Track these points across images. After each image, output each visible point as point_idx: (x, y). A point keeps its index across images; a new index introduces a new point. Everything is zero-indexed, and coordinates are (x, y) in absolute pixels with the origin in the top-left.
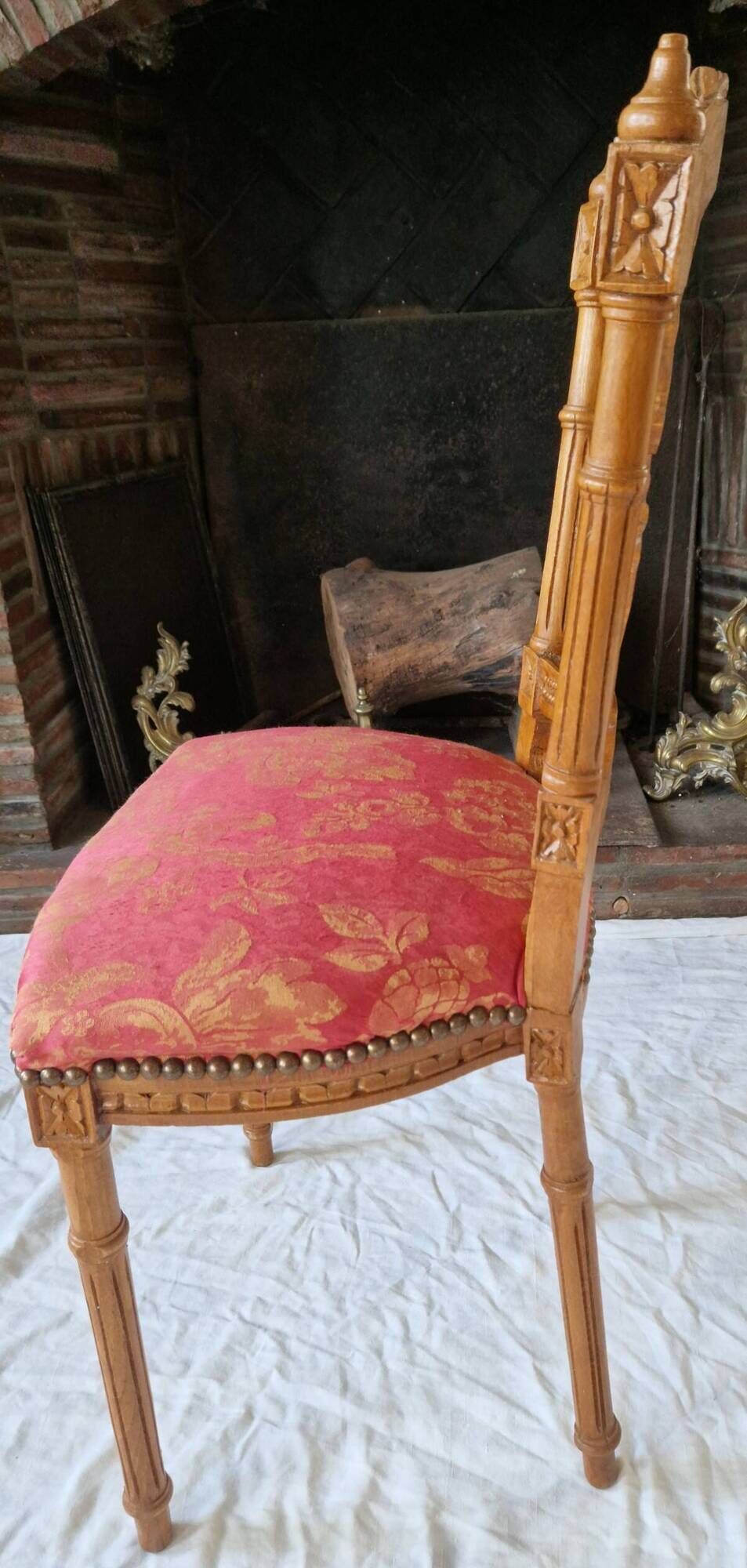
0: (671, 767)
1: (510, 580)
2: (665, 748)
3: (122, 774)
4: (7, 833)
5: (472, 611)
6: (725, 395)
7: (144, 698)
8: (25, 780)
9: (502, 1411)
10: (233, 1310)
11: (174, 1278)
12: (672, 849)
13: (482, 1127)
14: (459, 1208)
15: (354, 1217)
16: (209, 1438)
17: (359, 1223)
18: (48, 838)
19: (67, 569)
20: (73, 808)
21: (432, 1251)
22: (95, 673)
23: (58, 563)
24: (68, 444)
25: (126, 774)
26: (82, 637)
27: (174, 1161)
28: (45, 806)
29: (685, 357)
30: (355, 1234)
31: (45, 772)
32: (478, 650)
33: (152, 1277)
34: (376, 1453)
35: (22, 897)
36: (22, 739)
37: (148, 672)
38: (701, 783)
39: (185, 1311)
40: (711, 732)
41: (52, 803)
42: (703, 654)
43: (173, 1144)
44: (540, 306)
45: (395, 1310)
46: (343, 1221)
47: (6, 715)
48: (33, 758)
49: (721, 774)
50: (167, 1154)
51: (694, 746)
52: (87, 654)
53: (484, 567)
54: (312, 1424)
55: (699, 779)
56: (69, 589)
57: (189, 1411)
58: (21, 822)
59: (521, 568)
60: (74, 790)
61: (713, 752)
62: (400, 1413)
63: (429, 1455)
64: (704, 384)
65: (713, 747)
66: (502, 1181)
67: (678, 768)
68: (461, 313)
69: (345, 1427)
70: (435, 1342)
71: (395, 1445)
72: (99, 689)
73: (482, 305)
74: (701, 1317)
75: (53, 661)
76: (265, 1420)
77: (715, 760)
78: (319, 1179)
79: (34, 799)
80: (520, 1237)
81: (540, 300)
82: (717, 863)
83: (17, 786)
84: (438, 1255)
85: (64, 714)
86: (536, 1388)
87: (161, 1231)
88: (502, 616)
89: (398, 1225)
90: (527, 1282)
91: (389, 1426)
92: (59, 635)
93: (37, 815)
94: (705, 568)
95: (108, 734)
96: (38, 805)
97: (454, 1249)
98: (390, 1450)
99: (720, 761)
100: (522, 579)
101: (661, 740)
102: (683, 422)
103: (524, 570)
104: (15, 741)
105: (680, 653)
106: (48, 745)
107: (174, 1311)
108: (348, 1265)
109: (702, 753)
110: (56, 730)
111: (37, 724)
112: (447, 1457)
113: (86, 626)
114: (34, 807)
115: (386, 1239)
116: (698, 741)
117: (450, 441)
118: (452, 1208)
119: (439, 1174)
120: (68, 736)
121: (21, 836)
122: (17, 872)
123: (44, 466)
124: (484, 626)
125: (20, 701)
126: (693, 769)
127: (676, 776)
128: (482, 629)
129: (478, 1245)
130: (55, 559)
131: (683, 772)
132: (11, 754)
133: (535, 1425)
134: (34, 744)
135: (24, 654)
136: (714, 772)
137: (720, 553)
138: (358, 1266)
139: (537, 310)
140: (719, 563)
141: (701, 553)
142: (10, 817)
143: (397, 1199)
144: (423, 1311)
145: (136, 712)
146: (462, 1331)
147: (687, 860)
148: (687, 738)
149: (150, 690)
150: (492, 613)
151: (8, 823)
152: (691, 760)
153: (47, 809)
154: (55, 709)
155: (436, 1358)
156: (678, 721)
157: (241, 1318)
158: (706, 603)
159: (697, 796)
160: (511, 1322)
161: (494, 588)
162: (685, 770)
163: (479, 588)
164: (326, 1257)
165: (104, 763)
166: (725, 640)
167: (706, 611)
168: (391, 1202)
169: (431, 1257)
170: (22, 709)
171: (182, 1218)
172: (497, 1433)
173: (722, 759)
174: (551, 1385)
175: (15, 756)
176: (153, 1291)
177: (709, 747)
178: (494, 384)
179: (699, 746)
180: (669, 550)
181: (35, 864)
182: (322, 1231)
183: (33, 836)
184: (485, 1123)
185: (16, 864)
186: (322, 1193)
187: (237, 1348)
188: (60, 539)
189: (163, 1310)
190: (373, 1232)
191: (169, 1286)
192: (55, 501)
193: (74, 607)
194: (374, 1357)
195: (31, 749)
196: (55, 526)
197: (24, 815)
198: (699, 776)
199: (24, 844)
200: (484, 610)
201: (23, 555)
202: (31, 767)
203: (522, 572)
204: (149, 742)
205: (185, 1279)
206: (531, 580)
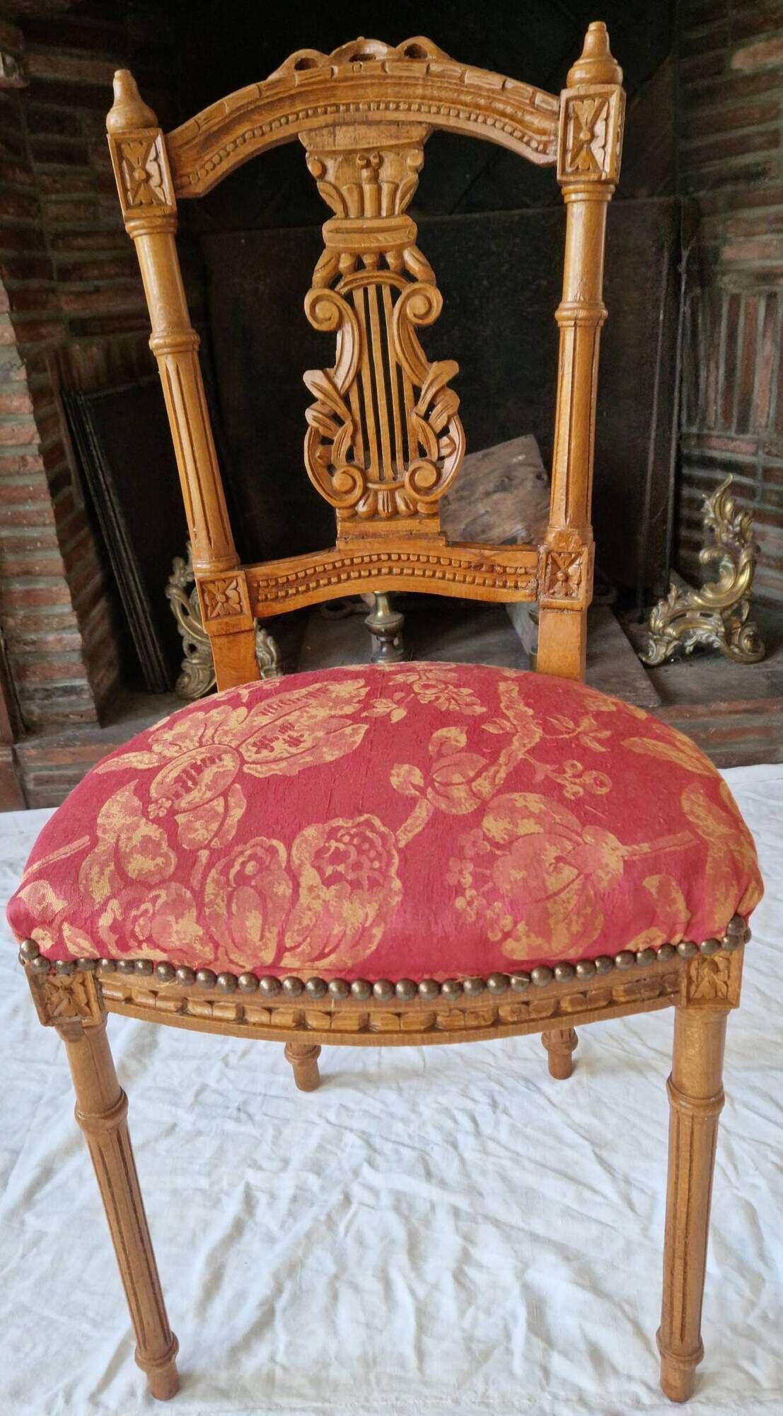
0: (664, 634)
1: (509, 466)
2: (658, 617)
3: (157, 657)
4: (57, 714)
5: (477, 496)
6: (702, 286)
7: (176, 586)
8: (74, 664)
9: (571, 1190)
10: (320, 1116)
11: (263, 1092)
12: (670, 708)
16: (316, 1220)
18: (95, 718)
19: (101, 468)
20: (114, 690)
21: (490, 1060)
22: (130, 564)
23: (93, 463)
24: (94, 349)
25: (161, 658)
26: (117, 533)
28: (93, 689)
29: (666, 251)
31: (90, 656)
32: (483, 532)
33: (243, 1092)
34: (464, 1225)
35: (76, 772)
36: (70, 627)
37: (179, 563)
38: (691, 648)
40: (700, 601)
41: (98, 685)
42: (686, 534)
44: (527, 206)
45: (464, 1110)
47: (54, 604)
48: (81, 644)
49: (711, 639)
51: (684, 615)
52: (122, 547)
53: (485, 456)
54: (404, 1206)
55: (689, 645)
56: (104, 487)
57: (294, 1199)
58: (71, 704)
59: (520, 454)
60: (114, 674)
61: (703, 620)
62: (481, 1194)
63: (512, 1227)
64: (684, 277)
65: (702, 615)
67: (670, 635)
68: (454, 215)
69: (433, 1207)
70: (504, 1136)
71: (480, 1219)
72: (134, 580)
73: (472, 207)
74: (737, 1106)
75: (91, 555)
76: (362, 1204)
77: (706, 627)
79: (82, 682)
81: (527, 200)
82: (711, 719)
83: (66, 671)
85: (103, 605)
86: (598, 1170)
88: (505, 499)
91: (472, 1204)
92: (96, 530)
93: (86, 696)
94: (685, 451)
95: (143, 621)
96: (86, 687)
98: (476, 1223)
99: (709, 627)
100: (521, 464)
101: (655, 610)
102: (665, 312)
103: (524, 457)
104: (64, 628)
105: (665, 531)
106: (92, 632)
107: (268, 1118)
109: (691, 621)
110: (98, 619)
111: (82, 611)
112: (526, 1227)
113: (121, 521)
114: (83, 689)
116: (688, 610)
117: (445, 337)
120: (107, 625)
121: (71, 716)
122: (72, 750)
123: (75, 372)
124: (489, 509)
125: (68, 591)
126: (684, 635)
127: (669, 643)
128: (487, 512)
130: (90, 458)
131: (675, 639)
132: (60, 641)
133: (599, 1199)
134: (81, 631)
135: (68, 547)
136: (704, 638)
137: (699, 437)
139: (524, 211)
140: (699, 445)
141: (683, 438)
142: (60, 700)
144: (488, 1110)
145: (169, 600)
146: (526, 1125)
147: (684, 717)
148: (678, 607)
149: (182, 579)
150: (496, 497)
151: (58, 705)
152: (682, 627)
153: (94, 691)
154: (94, 602)
155: (506, 1148)
156: (669, 592)
157: (328, 1122)
158: (689, 485)
159: (689, 661)
160: (568, 1116)
161: (496, 474)
162: (677, 637)
163: (481, 475)
165: (140, 648)
166: (712, 516)
167: (686, 492)
170: (69, 598)
172: (568, 1207)
173: (712, 625)
174: (610, 1166)
175: (64, 642)
176: (246, 1103)
177: (698, 615)
178: (485, 282)
179: (688, 615)
180: (653, 435)
181: (87, 741)
183: (82, 716)
185: (69, 743)
187: (329, 1147)
188: (94, 440)
189: (257, 1118)
191: (259, 1099)
192: (90, 404)
193: (109, 504)
194: (451, 1149)
195: (78, 636)
196: (89, 427)
197: (73, 698)
198: (690, 642)
199: (74, 724)
200: (488, 494)
201: (63, 454)
202: (80, 652)
203: (521, 458)
204: (182, 627)
205: (273, 1092)
206: (530, 465)
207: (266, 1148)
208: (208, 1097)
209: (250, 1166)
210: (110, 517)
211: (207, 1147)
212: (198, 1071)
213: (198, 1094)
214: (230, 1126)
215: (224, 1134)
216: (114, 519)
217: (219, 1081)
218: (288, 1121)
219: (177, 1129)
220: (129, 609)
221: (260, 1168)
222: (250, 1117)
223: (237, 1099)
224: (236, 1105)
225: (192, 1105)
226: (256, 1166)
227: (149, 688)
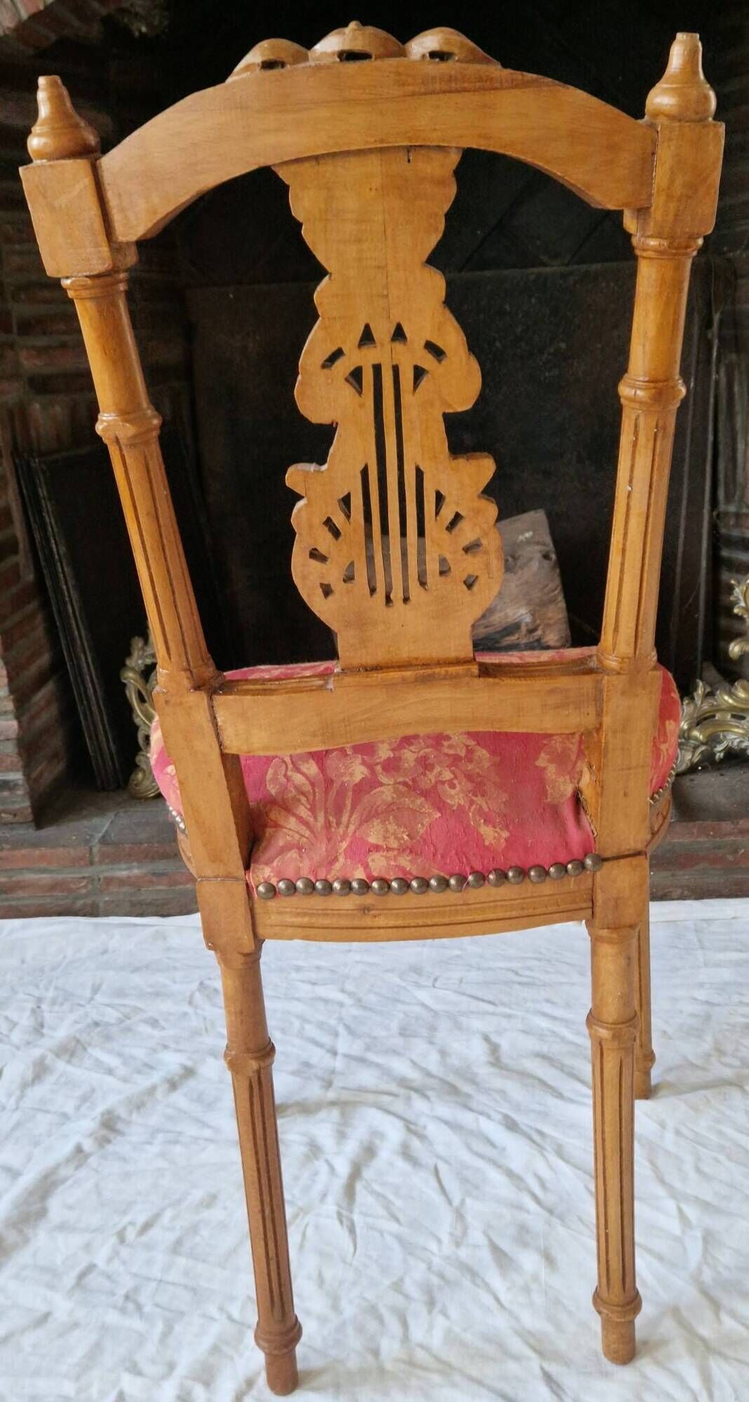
0: (689, 738)
1: (516, 544)
2: (683, 718)
3: (109, 748)
6: (738, 352)
7: (133, 669)
8: (8, 755)
10: (221, 1309)
11: (159, 1276)
12: (691, 824)
13: (489, 1117)
14: (463, 1202)
15: (351, 1211)
17: (356, 1217)
18: (30, 818)
19: (54, 536)
20: (58, 786)
21: (433, 1247)
22: (82, 642)
23: (46, 530)
24: (58, 409)
25: (114, 751)
26: (69, 607)
27: (162, 1155)
28: (28, 783)
29: (696, 314)
30: (352, 1230)
31: (28, 747)
33: (135, 1275)
36: (5, 713)
37: (137, 643)
38: (722, 754)
39: (171, 1311)
40: (731, 701)
41: (36, 780)
42: (724, 622)
43: (160, 1137)
44: (545, 265)
45: (394, 1309)
46: (340, 1216)
48: (17, 730)
49: (744, 745)
50: (154, 1149)
51: (714, 716)
52: (74, 626)
55: (719, 751)
56: (57, 557)
59: (528, 531)
60: (59, 767)
61: (734, 722)
64: (716, 342)
65: (733, 716)
66: (510, 1174)
67: (696, 739)
68: (463, 273)
70: (436, 1343)
72: (87, 661)
73: (483, 266)
74: (722, 1315)
77: (736, 730)
78: (316, 1173)
79: (17, 776)
80: (528, 1231)
81: (545, 258)
82: (739, 838)
84: (440, 1250)
85: (50, 687)
86: (543, 1390)
87: (147, 1227)
88: (508, 581)
89: (397, 1220)
90: (535, 1278)
92: (46, 605)
93: (20, 792)
94: (723, 531)
95: (95, 708)
96: (21, 782)
97: (458, 1244)
99: (741, 731)
100: (528, 542)
102: (696, 379)
103: (531, 533)
105: (697, 620)
106: (33, 718)
107: (159, 1310)
108: (344, 1262)
109: (722, 723)
110: (42, 703)
111: (21, 697)
113: (75, 595)
114: (16, 785)
115: (385, 1235)
116: (718, 710)
118: (456, 1202)
119: (443, 1168)
120: (53, 710)
121: (3, 815)
123: (33, 433)
125: (4, 672)
126: (713, 740)
127: (695, 748)
129: (483, 1241)
130: (43, 527)
131: (703, 744)
134: (18, 718)
135: (8, 624)
136: (735, 743)
137: (738, 516)
138: (355, 1263)
139: (541, 269)
140: (737, 525)
141: (718, 516)
143: (397, 1194)
145: (124, 685)
147: (708, 835)
148: (706, 707)
149: (140, 662)
152: (710, 731)
153: (30, 786)
154: (40, 681)
156: (695, 689)
157: (230, 1318)
158: (724, 568)
159: (719, 769)
162: (705, 741)
164: (322, 1254)
165: (91, 738)
166: (743, 604)
167: (727, 577)
168: (391, 1197)
169: (432, 1253)
170: (6, 681)
171: (169, 1214)
173: (743, 729)
176: (136, 1289)
177: (729, 717)
178: (498, 344)
179: (718, 716)
180: (684, 512)
181: (17, 844)
182: (317, 1227)
183: (15, 815)
184: (492, 1113)
186: (318, 1187)
187: (225, 1348)
188: (47, 506)
189: (147, 1309)
190: (371, 1228)
191: (154, 1284)
192: (44, 467)
193: (60, 576)
195: (14, 724)
196: (43, 492)
197: (6, 793)
198: (720, 748)
199: (6, 824)
201: (9, 521)
202: (15, 742)
203: (528, 535)
204: (138, 716)
205: (170, 1277)
206: (538, 543)
207: (151, 1348)
208: (94, 1280)
209: (128, 1370)
210: (62, 590)
211: (81, 1343)
212: (87, 1247)
213: (82, 1276)
214: (112, 1317)
215: (104, 1328)
216: (66, 593)
217: (110, 1260)
218: (182, 1314)
219: (50, 1319)
220: (80, 695)
221: (139, 1373)
222: (139, 1307)
223: (127, 1283)
224: (123, 1292)
225: (73, 1288)
226: (135, 1370)
227: (99, 782)
